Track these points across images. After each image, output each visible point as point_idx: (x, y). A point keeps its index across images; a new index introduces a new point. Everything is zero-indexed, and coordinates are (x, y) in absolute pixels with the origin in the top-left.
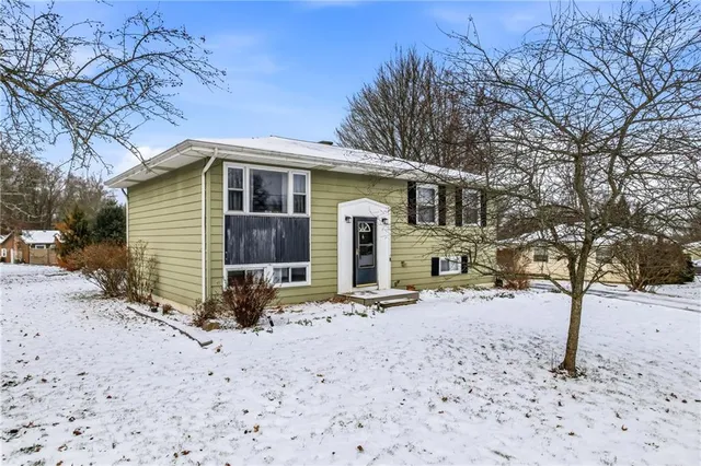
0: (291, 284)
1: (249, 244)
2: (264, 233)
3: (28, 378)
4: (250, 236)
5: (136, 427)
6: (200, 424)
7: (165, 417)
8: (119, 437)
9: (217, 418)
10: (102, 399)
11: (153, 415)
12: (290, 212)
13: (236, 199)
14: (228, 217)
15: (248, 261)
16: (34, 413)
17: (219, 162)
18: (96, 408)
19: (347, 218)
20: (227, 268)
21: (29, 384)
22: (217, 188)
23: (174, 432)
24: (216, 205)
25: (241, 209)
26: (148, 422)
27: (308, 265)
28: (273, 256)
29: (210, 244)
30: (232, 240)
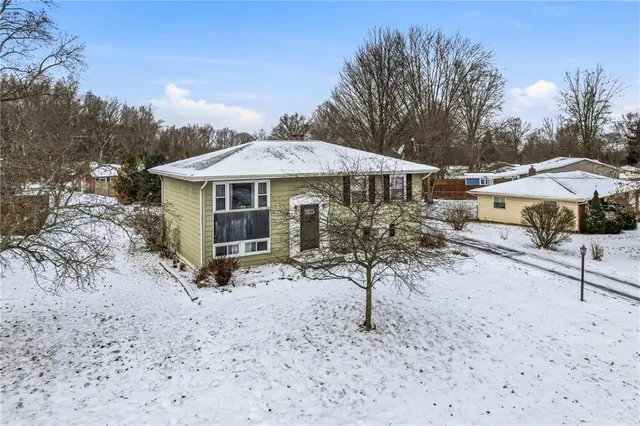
0: (257, 253)
1: (229, 230)
2: (239, 222)
3: (110, 317)
4: (230, 225)
5: (153, 345)
6: (178, 345)
7: (165, 342)
8: (147, 349)
9: (185, 344)
10: (141, 331)
11: (161, 341)
12: (256, 207)
13: (221, 203)
14: (215, 215)
15: (228, 240)
16: (116, 336)
17: (210, 183)
18: (139, 336)
19: (296, 207)
20: (215, 246)
21: (111, 320)
22: (208, 198)
23: (167, 348)
24: (208, 208)
25: (224, 208)
26: (158, 344)
27: (268, 240)
28: (245, 236)
29: (205, 232)
30: (219, 228)
